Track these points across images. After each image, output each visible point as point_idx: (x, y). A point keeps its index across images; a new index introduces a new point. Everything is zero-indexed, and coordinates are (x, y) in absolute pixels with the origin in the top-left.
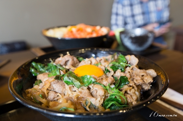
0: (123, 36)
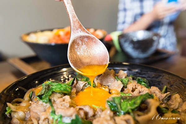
0: (122, 40)
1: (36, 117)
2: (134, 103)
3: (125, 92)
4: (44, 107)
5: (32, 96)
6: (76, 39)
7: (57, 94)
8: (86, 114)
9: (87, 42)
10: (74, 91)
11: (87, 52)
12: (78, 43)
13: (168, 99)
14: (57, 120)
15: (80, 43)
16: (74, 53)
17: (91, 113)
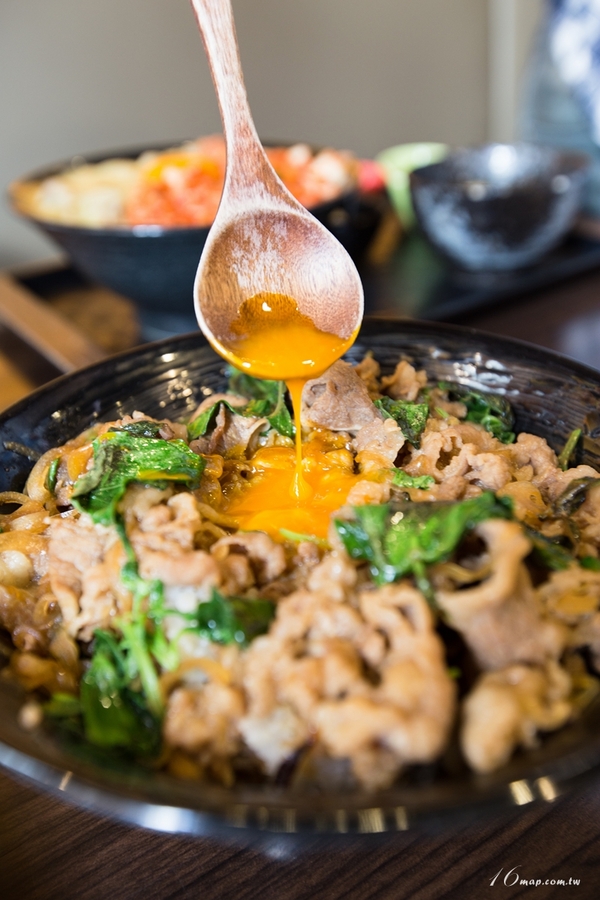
0: (426, 195)
1: (70, 581)
2: (437, 535)
3: (409, 468)
4: (98, 538)
5: (56, 480)
6: (238, 224)
7: (145, 489)
8: (257, 567)
9: (282, 239)
10: (216, 470)
11: (278, 280)
12: (248, 242)
13: (576, 501)
14: (146, 598)
15: (256, 240)
16: (224, 280)
17: (274, 564)
